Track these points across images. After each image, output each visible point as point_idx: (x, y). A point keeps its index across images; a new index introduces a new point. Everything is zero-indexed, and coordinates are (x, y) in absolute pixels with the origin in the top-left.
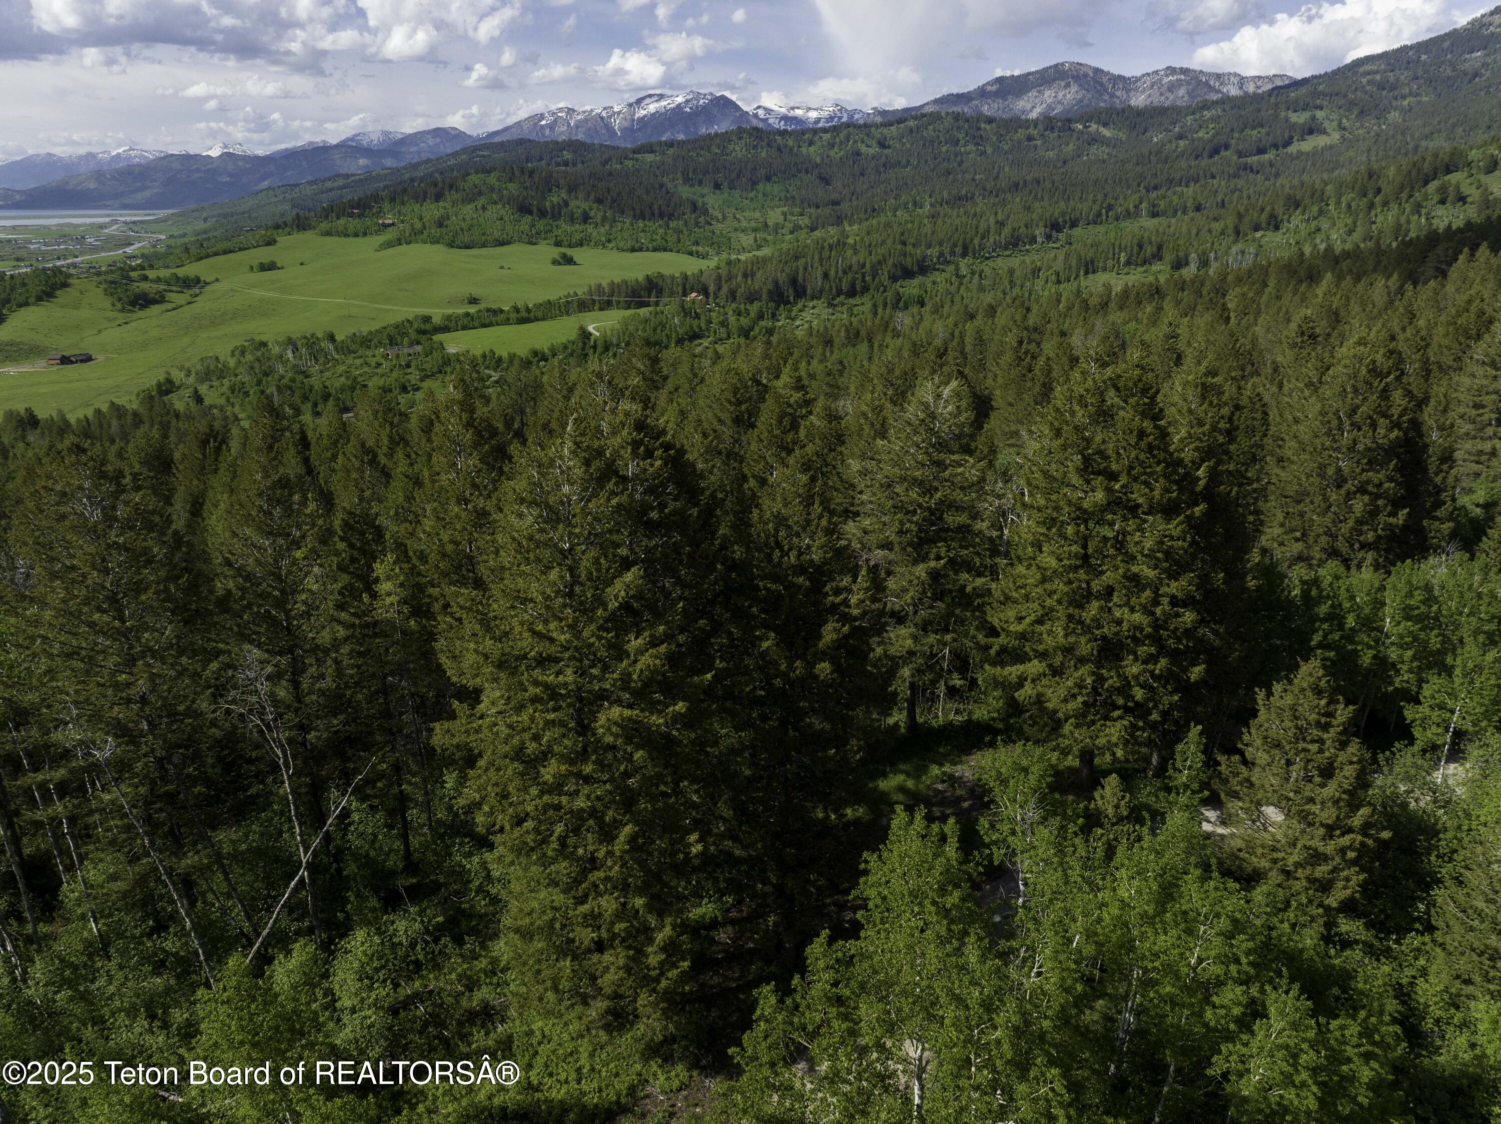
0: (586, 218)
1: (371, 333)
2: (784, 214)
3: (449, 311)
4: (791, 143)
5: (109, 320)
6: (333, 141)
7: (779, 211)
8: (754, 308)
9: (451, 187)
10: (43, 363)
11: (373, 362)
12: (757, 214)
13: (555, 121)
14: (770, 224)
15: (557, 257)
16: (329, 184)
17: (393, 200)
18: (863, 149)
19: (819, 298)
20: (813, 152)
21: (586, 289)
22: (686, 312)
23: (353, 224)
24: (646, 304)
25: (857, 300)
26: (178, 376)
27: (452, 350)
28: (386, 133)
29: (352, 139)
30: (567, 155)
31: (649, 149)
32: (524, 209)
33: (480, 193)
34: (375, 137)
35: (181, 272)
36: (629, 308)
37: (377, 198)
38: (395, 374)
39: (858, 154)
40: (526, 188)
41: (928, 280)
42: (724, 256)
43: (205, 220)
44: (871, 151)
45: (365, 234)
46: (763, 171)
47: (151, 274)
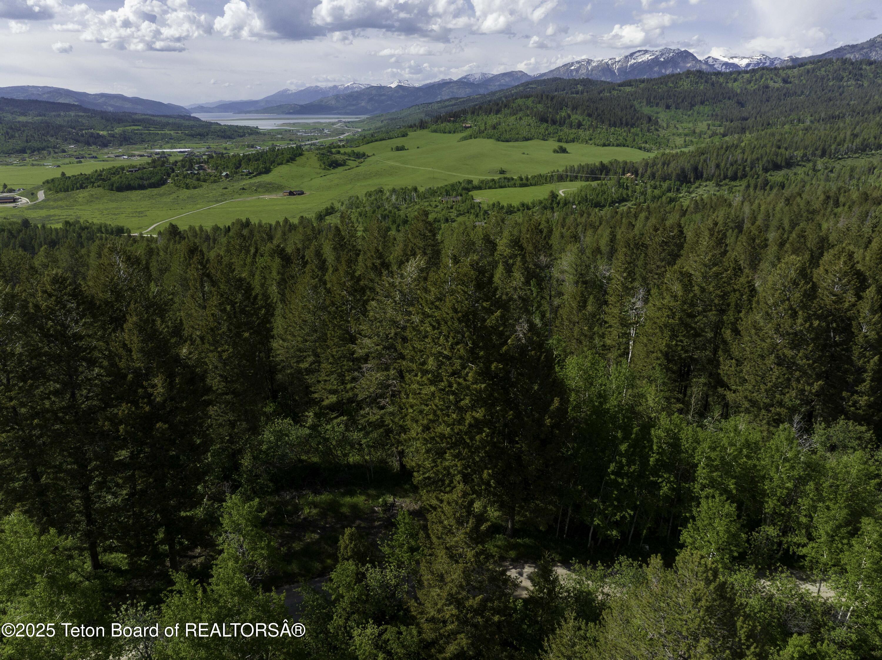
0: (579, 125)
1: (438, 188)
2: (709, 125)
3: (483, 178)
4: (721, 80)
5: (317, 173)
6: (455, 79)
7: (705, 123)
8: (665, 185)
9: (506, 106)
10: (281, 194)
11: (434, 204)
12: (691, 125)
13: (580, 67)
14: (697, 131)
15: (557, 148)
16: (447, 103)
17: (473, 113)
18: (771, 84)
19: (710, 180)
20: (736, 86)
21: (564, 168)
22: (620, 185)
23: (449, 126)
24: (596, 179)
25: (737, 183)
26: (337, 205)
27: (478, 200)
28: (484, 74)
29: (465, 78)
30: (580, 88)
31: (629, 84)
32: (543, 120)
33: (521, 110)
34: (477, 76)
35: (356, 150)
36: (588, 181)
37: (465, 112)
38: (444, 212)
39: (767, 87)
40: (548, 107)
41: (790, 172)
42: (662, 151)
43: (382, 121)
44: (777, 85)
45: (454, 132)
46: (699, 98)
47: (342, 150)
